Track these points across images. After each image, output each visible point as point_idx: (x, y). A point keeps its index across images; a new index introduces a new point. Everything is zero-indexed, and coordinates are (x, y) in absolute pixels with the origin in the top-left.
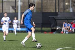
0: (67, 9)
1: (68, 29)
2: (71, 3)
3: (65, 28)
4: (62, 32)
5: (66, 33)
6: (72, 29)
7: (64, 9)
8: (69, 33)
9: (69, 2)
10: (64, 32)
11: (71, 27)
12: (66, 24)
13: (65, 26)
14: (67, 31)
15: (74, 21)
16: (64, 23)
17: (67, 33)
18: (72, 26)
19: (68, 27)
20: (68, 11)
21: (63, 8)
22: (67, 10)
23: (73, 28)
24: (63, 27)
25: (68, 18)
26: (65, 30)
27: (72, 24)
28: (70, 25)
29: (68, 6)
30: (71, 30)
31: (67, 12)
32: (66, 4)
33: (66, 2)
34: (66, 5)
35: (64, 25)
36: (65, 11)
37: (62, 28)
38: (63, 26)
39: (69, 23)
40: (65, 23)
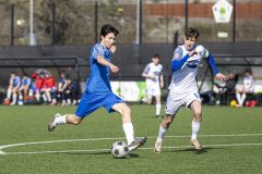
0: (22, 36)
1: (23, 91)
2: (31, 20)
3: (15, 90)
4: (7, 100)
5: (17, 103)
6: (34, 93)
7: (13, 38)
8: (26, 104)
9: (26, 17)
10: (11, 100)
11: (30, 87)
12: (18, 78)
13: (14, 85)
14: (21, 97)
15: (39, 71)
16: (13, 76)
17: (21, 103)
18: (34, 85)
19: (22, 87)
20: (23, 43)
21: (9, 34)
22: (22, 40)
23: (37, 91)
24: (10, 87)
25: (22, 63)
26: (15, 96)
27: (34, 78)
28: (29, 80)
29: (25, 30)
30: (31, 94)
31: (21, 46)
32: (19, 22)
33: (18, 18)
34: (19, 26)
35: (11, 82)
36: (15, 43)
37: (7, 89)
38: (8, 84)
39: (25, 75)
40: (17, 75)
